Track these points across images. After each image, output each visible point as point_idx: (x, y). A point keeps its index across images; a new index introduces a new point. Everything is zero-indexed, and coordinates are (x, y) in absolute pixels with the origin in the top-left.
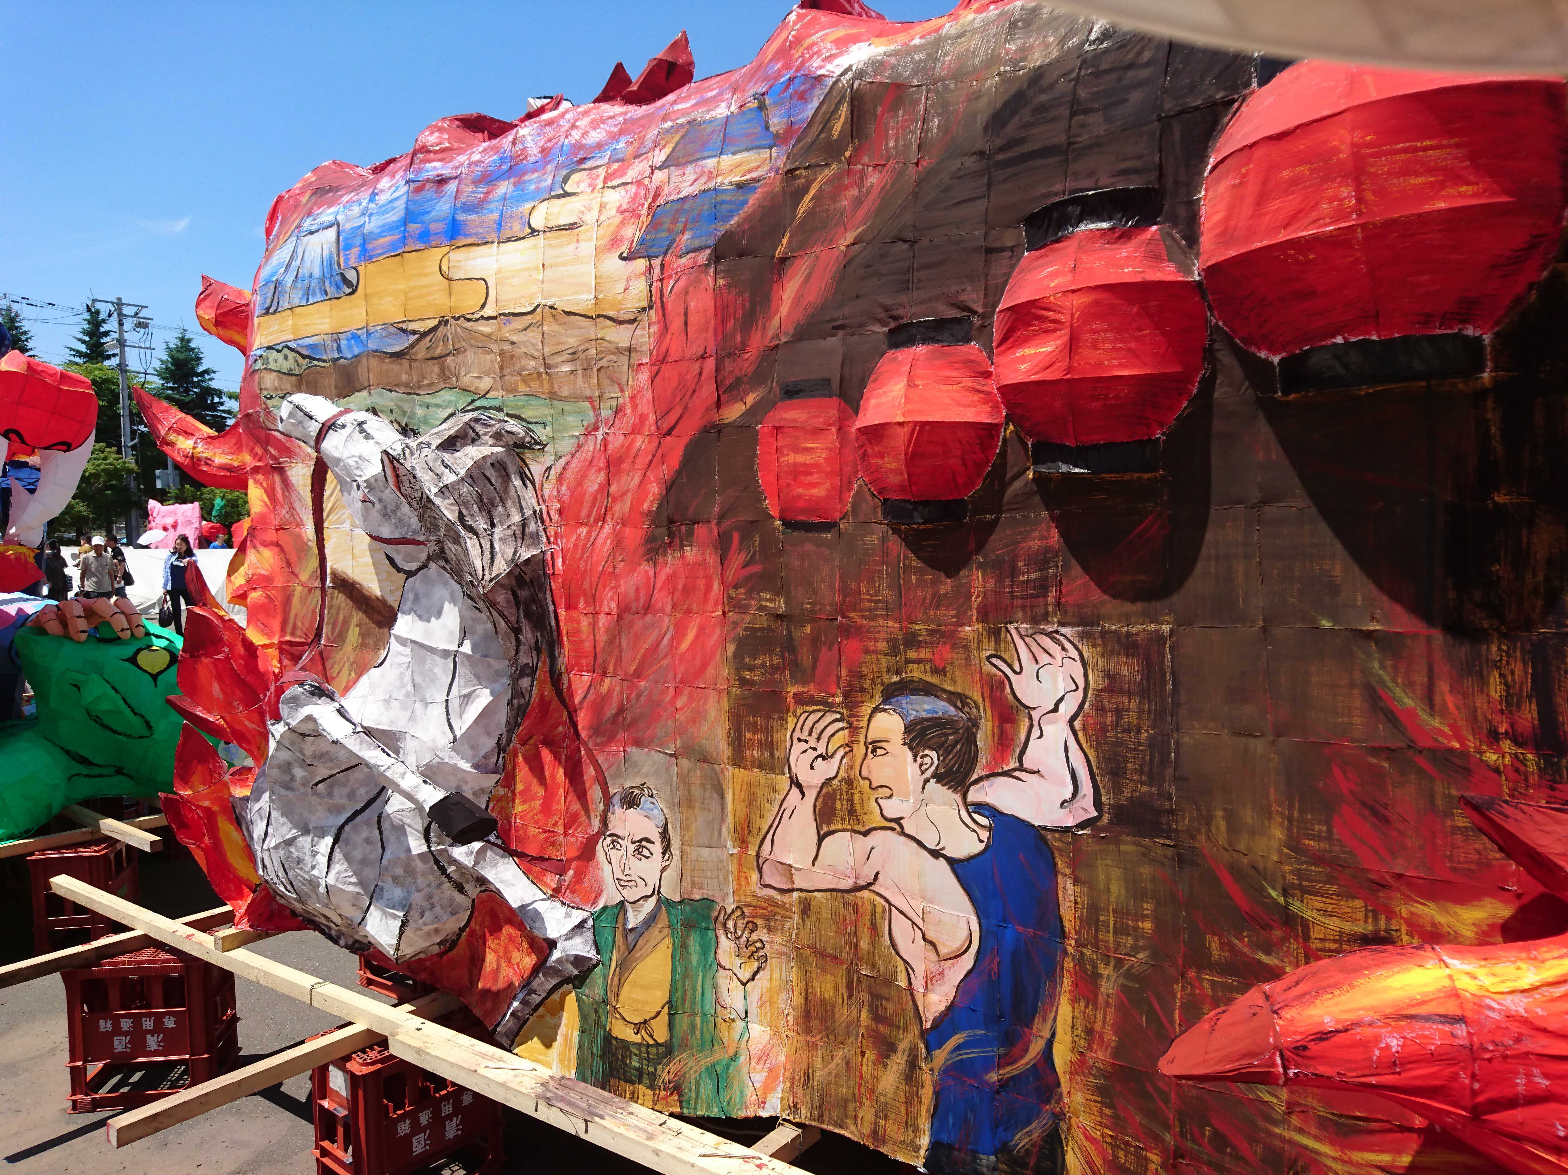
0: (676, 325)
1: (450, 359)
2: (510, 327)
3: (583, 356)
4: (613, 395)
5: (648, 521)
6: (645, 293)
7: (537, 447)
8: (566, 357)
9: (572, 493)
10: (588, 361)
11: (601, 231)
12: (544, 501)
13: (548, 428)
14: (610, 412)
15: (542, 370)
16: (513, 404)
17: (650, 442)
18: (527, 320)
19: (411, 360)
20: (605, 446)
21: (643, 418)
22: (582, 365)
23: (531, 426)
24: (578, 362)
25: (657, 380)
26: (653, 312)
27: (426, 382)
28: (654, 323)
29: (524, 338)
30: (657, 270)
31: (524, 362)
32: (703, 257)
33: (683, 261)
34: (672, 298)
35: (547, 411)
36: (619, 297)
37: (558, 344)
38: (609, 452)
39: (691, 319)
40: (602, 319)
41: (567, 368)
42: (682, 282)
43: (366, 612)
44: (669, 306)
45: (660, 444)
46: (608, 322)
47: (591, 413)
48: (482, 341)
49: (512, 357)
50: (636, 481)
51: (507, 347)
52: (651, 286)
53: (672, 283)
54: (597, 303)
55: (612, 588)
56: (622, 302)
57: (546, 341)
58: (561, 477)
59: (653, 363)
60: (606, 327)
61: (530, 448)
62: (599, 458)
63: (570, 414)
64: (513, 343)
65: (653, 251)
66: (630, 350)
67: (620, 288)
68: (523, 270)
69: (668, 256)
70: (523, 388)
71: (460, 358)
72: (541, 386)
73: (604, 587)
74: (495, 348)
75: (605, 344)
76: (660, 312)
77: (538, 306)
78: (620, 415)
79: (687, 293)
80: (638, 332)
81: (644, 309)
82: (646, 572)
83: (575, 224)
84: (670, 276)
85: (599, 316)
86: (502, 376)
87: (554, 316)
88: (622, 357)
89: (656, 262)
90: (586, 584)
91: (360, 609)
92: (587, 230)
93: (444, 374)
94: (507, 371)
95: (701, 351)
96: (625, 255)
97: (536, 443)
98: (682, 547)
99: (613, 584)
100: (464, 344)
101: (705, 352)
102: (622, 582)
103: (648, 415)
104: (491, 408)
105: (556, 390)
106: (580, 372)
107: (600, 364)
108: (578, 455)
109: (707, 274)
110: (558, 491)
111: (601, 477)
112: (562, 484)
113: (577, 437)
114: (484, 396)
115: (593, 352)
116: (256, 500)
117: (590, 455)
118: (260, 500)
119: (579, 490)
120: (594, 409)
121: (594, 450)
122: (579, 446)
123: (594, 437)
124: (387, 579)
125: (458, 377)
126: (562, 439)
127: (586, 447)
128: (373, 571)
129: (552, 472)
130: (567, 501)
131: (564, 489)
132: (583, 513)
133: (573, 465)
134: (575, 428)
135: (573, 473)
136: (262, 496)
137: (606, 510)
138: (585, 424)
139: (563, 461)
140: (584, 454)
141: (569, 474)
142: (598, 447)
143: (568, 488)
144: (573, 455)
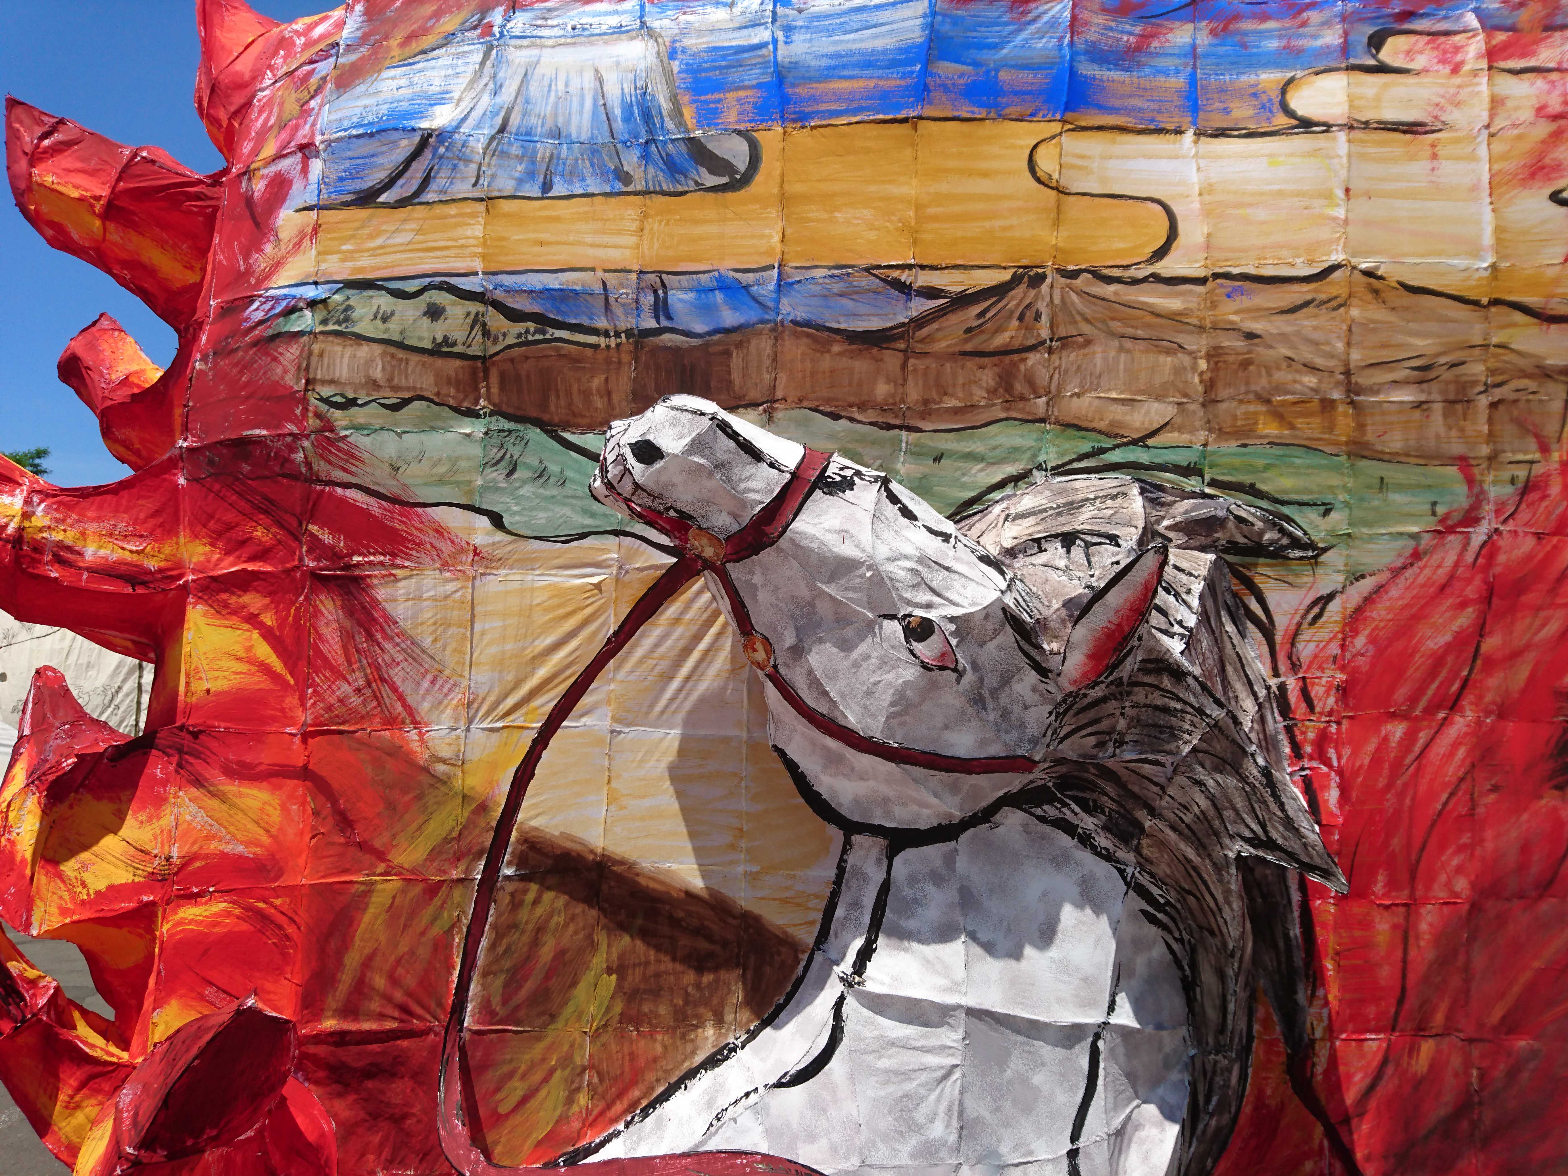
2: (1244, 302)
3: (1449, 375)
4: (1520, 457)
7: (1298, 553)
8: (1403, 374)
9: (1380, 652)
10: (1463, 386)
11: (1499, 147)
12: (1295, 667)
13: (1334, 516)
14: (1509, 489)
16: (1237, 461)
18: (1303, 292)
19: (910, 353)
20: (1492, 558)
22: (1444, 391)
23: (1287, 510)
24: (1435, 386)
29: (1287, 329)
31: (1282, 376)
35: (1335, 480)
36: (1552, 272)
37: (1384, 346)
38: (1498, 570)
40: (1504, 309)
41: (1405, 396)
43: (644, 934)
46: (1518, 317)
47: (1462, 489)
49: (1245, 364)
51: (1233, 342)
54: (1496, 279)
55: (1462, 849)
56: (1557, 282)
57: (1355, 339)
58: (1355, 619)
60: (1514, 325)
61: (1277, 555)
62: (1469, 581)
63: (1401, 488)
64: (1251, 336)
67: (1555, 254)
68: (1281, 194)
70: (1270, 429)
72: (1331, 428)
73: (1442, 847)
75: (1510, 357)
77: (1333, 268)
78: (1534, 497)
83: (1422, 124)
85: (1495, 302)
86: (1208, 402)
87: (1376, 292)
88: (1551, 386)
90: (1396, 843)
91: (623, 927)
92: (1458, 141)
94: (1224, 393)
97: (1295, 543)
100: (1087, 329)
105: (1370, 437)
106: (1438, 407)
107: (1497, 394)
108: (1408, 573)
110: (1343, 647)
111: (1465, 619)
112: (1356, 632)
113: (1414, 536)
114: (1140, 441)
115: (1477, 369)
116: (220, 659)
117: (1441, 575)
118: (239, 659)
119: (1399, 645)
120: (1470, 481)
121: (1457, 565)
122: (1416, 555)
123: (1460, 537)
124: (733, 847)
125: (1054, 398)
126: (1372, 538)
127: (1436, 558)
128: (682, 828)
129: (1334, 607)
130: (1365, 668)
131: (1360, 642)
132: (1402, 693)
133: (1394, 593)
134: (1410, 517)
135: (1389, 610)
136: (249, 649)
137: (1463, 686)
138: (1441, 510)
139: (1366, 585)
140: (1427, 572)
141: (1380, 613)
142: (1469, 558)
143: (1372, 640)
144: (1396, 572)
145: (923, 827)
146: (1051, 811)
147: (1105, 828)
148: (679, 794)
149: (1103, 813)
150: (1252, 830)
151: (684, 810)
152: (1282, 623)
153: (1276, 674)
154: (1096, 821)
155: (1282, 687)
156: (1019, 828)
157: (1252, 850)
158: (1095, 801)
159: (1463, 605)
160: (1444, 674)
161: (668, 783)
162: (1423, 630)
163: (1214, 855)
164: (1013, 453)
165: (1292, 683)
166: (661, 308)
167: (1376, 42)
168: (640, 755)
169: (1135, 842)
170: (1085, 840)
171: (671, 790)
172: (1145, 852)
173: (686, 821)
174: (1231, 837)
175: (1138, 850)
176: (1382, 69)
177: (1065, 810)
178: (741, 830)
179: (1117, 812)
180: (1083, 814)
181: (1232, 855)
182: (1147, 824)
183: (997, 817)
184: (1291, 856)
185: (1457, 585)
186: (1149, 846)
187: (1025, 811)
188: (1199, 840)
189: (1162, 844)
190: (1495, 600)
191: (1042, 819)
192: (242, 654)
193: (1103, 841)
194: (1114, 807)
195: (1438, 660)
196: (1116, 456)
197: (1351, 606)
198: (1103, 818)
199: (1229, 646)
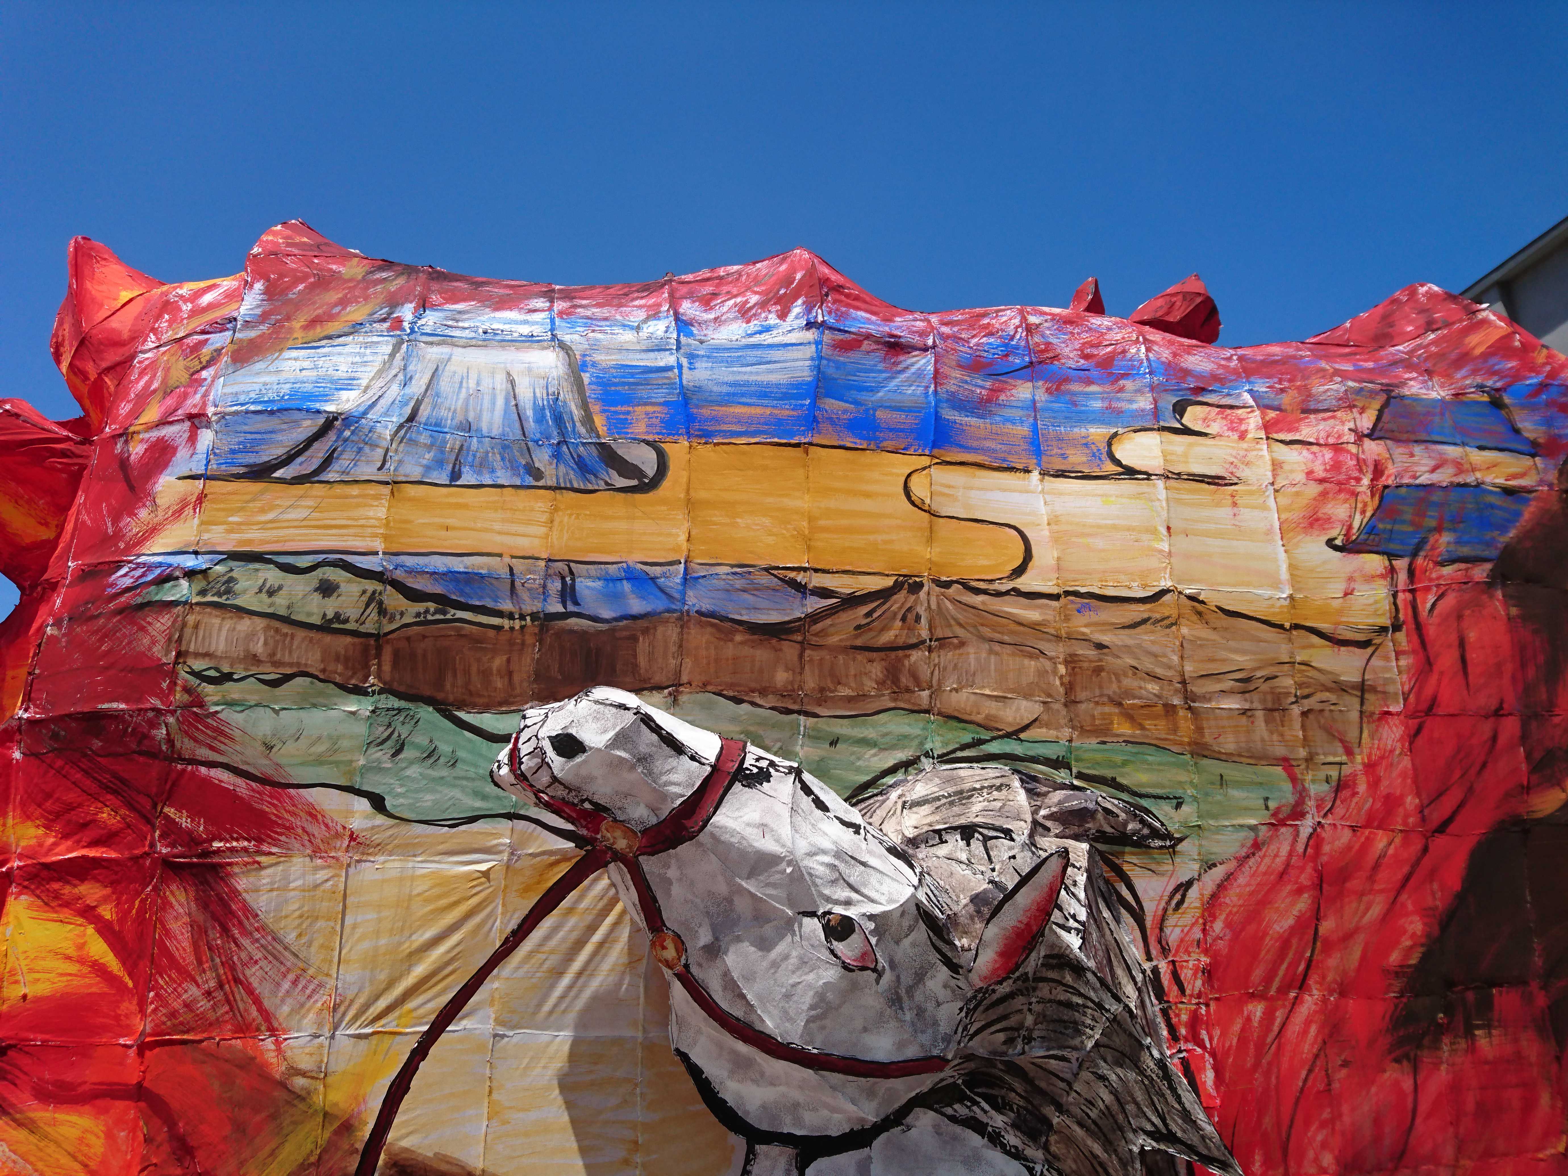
0: (1448, 660)
1: (916, 656)
3: (1265, 687)
4: (1331, 759)
5: (1398, 984)
6: (1386, 605)
7: (1158, 843)
8: (1228, 685)
9: (1236, 936)
10: (1277, 697)
11: (1283, 501)
12: (1165, 951)
13: (1185, 809)
14: (1325, 787)
15: (1176, 701)
16: (1099, 756)
17: (1406, 842)
18: (1141, 611)
19: (803, 645)
20: (1318, 848)
21: (1391, 802)
22: (1263, 701)
23: (1144, 803)
24: (1255, 696)
25: (1420, 741)
26: (1401, 636)
27: (844, 692)
28: (1404, 653)
29: (1130, 642)
30: (1402, 577)
31: (1129, 682)
32: (1481, 572)
33: (1447, 570)
34: (1434, 620)
35: (1183, 777)
36: (1336, 604)
37: (1212, 660)
38: (1324, 859)
39: (1472, 656)
40: (1303, 632)
41: (1233, 704)
42: (1450, 600)
44: (1431, 631)
45: (1425, 850)
46: (1315, 640)
47: (1287, 786)
48: (1012, 633)
49: (1098, 670)
50: (1376, 911)
51: (1087, 652)
52: (1395, 596)
53: (1431, 599)
54: (1294, 607)
55: (1323, 1125)
56: (1340, 612)
57: (1187, 653)
58: (1212, 905)
59: (1409, 714)
60: (1312, 646)
62: (1302, 869)
63: (1239, 785)
64: (1100, 646)
65: (1393, 547)
66: (1362, 689)
67: (1336, 589)
68: (1117, 528)
69: (1420, 560)
71: (946, 657)
72: (1175, 730)
73: (1307, 1124)
74: (1052, 649)
75: (1312, 673)
76: (1415, 638)
77: (1164, 592)
78: (1345, 793)
79: (1460, 617)
80: (1374, 662)
81: (1383, 630)
82: (1397, 1084)
83: (1222, 478)
84: (1427, 589)
85: (1296, 627)
86: (1070, 703)
87: (1200, 614)
88: (1347, 698)
89: (1401, 564)
90: (1268, 1121)
92: (1251, 493)
93: (896, 681)
94: (1082, 695)
95: (1493, 704)
96: (1338, 542)
97: (1155, 833)
98: (1469, 1033)
99: (1326, 1114)
100: (960, 632)
101: (1500, 708)
102: (1345, 1108)
103: (1402, 797)
104: (1034, 760)
105: (1208, 738)
106: (1260, 714)
107: (1307, 704)
108: (1252, 862)
109: (1492, 597)
110: (1204, 931)
111: (1303, 903)
112: (1214, 917)
113: (1253, 828)
114: (1014, 735)
115: (1287, 683)
116: (44, 959)
117: (1280, 862)
118: (68, 958)
119: (1251, 928)
120: (1294, 779)
121: (1290, 854)
122: (1257, 846)
123: (1291, 829)
124: (626, 1162)
125: (936, 691)
126: (1219, 829)
127: (1273, 847)
128: (573, 1144)
129: (1193, 893)
130: (1225, 951)
131: (1218, 926)
132: (1258, 974)
133: (1242, 880)
134: (1248, 810)
135: (1240, 896)
136: (81, 947)
137: (1308, 967)
138: (1272, 805)
139: (1218, 873)
140: (1267, 860)
141: (1232, 898)
142: (1300, 848)
143: (1228, 925)
144: (1242, 861)
145: (834, 1133)
146: (961, 1110)
147: (1014, 1126)
148: (569, 1105)
149: (1012, 1110)
150: (1153, 1124)
151: (574, 1122)
152: (1151, 908)
153: (1149, 959)
154: (1005, 1119)
155: (1155, 970)
156: (930, 1129)
157: (1154, 1144)
158: (1003, 1098)
159: (1299, 891)
160: (1291, 955)
161: (557, 1092)
162: (1269, 915)
163: (1120, 1150)
164: (901, 741)
165: (1163, 967)
166: (568, 593)
167: (1179, 409)
168: (526, 1061)
169: (1044, 1139)
170: (995, 1139)
171: (560, 1100)
172: (1053, 1149)
173: (577, 1135)
174: (1135, 1131)
175: (1046, 1148)
176: (1186, 431)
177: (975, 1108)
178: (636, 1142)
179: (1025, 1109)
180: (993, 1113)
181: (1136, 1150)
182: (1055, 1121)
183: (909, 1120)
184: (1190, 1149)
185: (1293, 872)
186: (1057, 1142)
187: (936, 1111)
188: (1105, 1135)
189: (1069, 1140)
190: (1325, 886)
191: (953, 1119)
192: (72, 952)
193: (1012, 1139)
194: (1022, 1103)
195: (1285, 943)
196: (994, 748)
197: (1208, 892)
198: (1012, 1115)
199: (1108, 932)
